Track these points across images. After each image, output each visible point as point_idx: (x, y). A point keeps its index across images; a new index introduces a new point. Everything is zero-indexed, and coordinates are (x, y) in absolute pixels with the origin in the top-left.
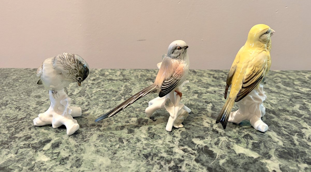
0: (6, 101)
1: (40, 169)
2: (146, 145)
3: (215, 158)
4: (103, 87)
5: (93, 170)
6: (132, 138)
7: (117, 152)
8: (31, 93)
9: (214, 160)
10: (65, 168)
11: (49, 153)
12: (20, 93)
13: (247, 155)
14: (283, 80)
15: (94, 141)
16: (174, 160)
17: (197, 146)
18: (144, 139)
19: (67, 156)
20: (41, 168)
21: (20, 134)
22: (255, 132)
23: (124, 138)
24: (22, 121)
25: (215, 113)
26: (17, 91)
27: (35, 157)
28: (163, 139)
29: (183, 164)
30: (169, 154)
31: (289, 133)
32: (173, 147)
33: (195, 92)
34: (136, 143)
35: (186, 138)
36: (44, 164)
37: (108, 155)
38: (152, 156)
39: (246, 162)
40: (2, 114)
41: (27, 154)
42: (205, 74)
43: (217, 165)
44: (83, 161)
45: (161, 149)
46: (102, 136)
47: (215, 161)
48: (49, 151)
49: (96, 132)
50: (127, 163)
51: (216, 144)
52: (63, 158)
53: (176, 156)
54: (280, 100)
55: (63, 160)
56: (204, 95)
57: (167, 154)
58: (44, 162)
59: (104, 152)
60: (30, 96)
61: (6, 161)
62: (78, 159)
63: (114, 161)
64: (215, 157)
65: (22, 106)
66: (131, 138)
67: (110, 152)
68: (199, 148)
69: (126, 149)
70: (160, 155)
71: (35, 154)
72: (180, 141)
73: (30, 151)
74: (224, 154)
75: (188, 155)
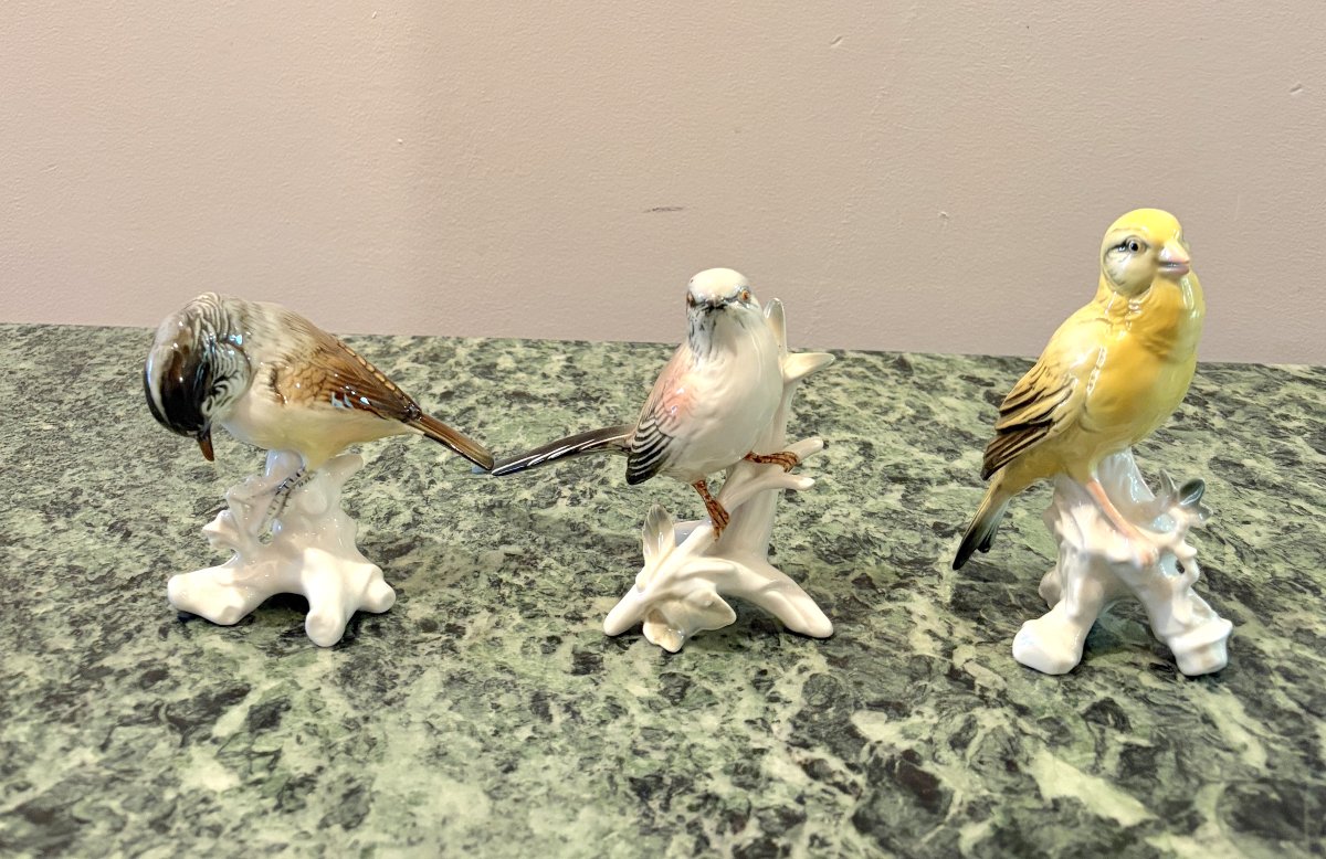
0: (70, 493)
1: (195, 829)
2: (648, 733)
3: (945, 813)
4: (484, 434)
5: (411, 843)
6: (589, 697)
7: (522, 760)
8: (177, 457)
9: (938, 824)
10: (297, 827)
11: (237, 754)
12: (131, 454)
13: (1089, 810)
14: (1319, 420)
15: (426, 704)
16: (761, 814)
17: (872, 749)
18: (639, 706)
19: (309, 772)
20: (199, 825)
21: (124, 655)
22: (1142, 692)
23: (554, 697)
24: (135, 591)
25: (972, 588)
26: (118, 442)
27: (180, 769)
28: (723, 708)
29: (796, 836)
30: (741, 785)
31: (1301, 705)
32: (762, 751)
33: (895, 473)
34: (603, 722)
35: (827, 708)
36: (212, 806)
37: (482, 774)
38: (666, 790)
39: (1082, 845)
40: (54, 557)
41: (147, 752)
42: (951, 380)
43: (950, 851)
44: (372, 800)
45: (710, 755)
46: (463, 680)
47: (941, 827)
48: (238, 744)
49: (437, 657)
50: (559, 816)
51: (959, 743)
52: (291, 782)
53: (772, 796)
54: (1287, 529)
55: (291, 787)
56: (935, 489)
57: (734, 784)
58: (215, 793)
59: (463, 757)
60: (170, 469)
61: (60, 779)
62: (353, 786)
63: (502, 805)
64: (943, 807)
65: (136, 520)
66: (583, 698)
67: (489, 762)
68: (878, 761)
69: (560, 750)
70: (701, 786)
71: (181, 754)
72: (799, 722)
73: (161, 740)
74: (984, 798)
75: (824, 791)
